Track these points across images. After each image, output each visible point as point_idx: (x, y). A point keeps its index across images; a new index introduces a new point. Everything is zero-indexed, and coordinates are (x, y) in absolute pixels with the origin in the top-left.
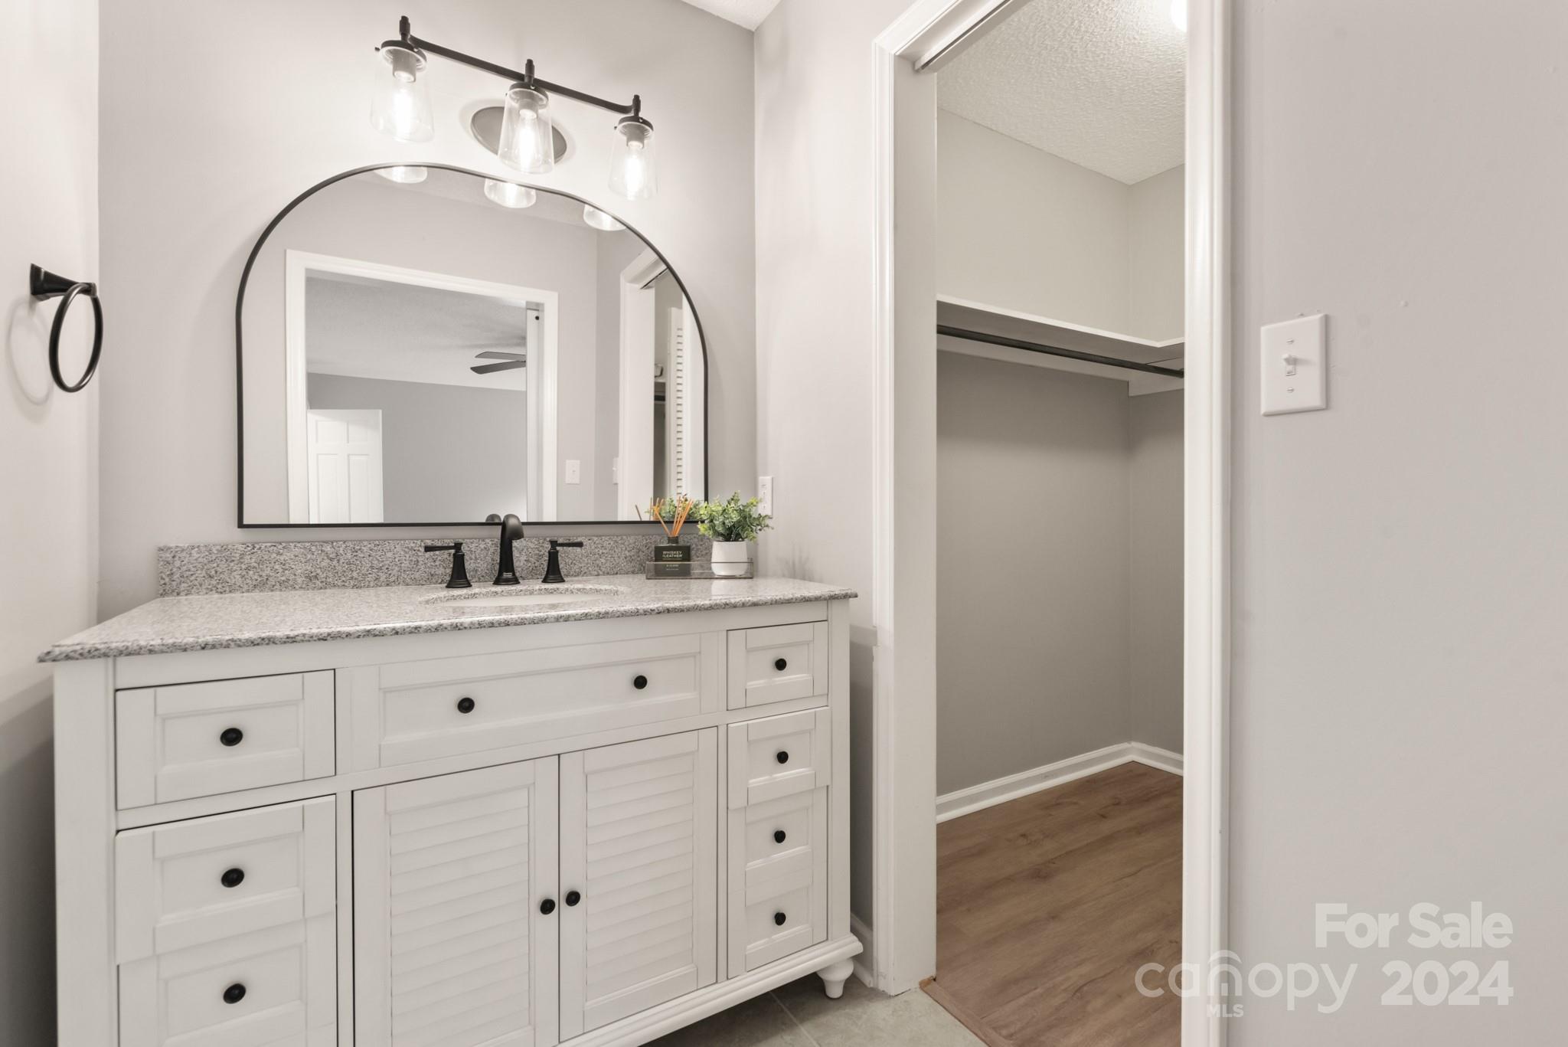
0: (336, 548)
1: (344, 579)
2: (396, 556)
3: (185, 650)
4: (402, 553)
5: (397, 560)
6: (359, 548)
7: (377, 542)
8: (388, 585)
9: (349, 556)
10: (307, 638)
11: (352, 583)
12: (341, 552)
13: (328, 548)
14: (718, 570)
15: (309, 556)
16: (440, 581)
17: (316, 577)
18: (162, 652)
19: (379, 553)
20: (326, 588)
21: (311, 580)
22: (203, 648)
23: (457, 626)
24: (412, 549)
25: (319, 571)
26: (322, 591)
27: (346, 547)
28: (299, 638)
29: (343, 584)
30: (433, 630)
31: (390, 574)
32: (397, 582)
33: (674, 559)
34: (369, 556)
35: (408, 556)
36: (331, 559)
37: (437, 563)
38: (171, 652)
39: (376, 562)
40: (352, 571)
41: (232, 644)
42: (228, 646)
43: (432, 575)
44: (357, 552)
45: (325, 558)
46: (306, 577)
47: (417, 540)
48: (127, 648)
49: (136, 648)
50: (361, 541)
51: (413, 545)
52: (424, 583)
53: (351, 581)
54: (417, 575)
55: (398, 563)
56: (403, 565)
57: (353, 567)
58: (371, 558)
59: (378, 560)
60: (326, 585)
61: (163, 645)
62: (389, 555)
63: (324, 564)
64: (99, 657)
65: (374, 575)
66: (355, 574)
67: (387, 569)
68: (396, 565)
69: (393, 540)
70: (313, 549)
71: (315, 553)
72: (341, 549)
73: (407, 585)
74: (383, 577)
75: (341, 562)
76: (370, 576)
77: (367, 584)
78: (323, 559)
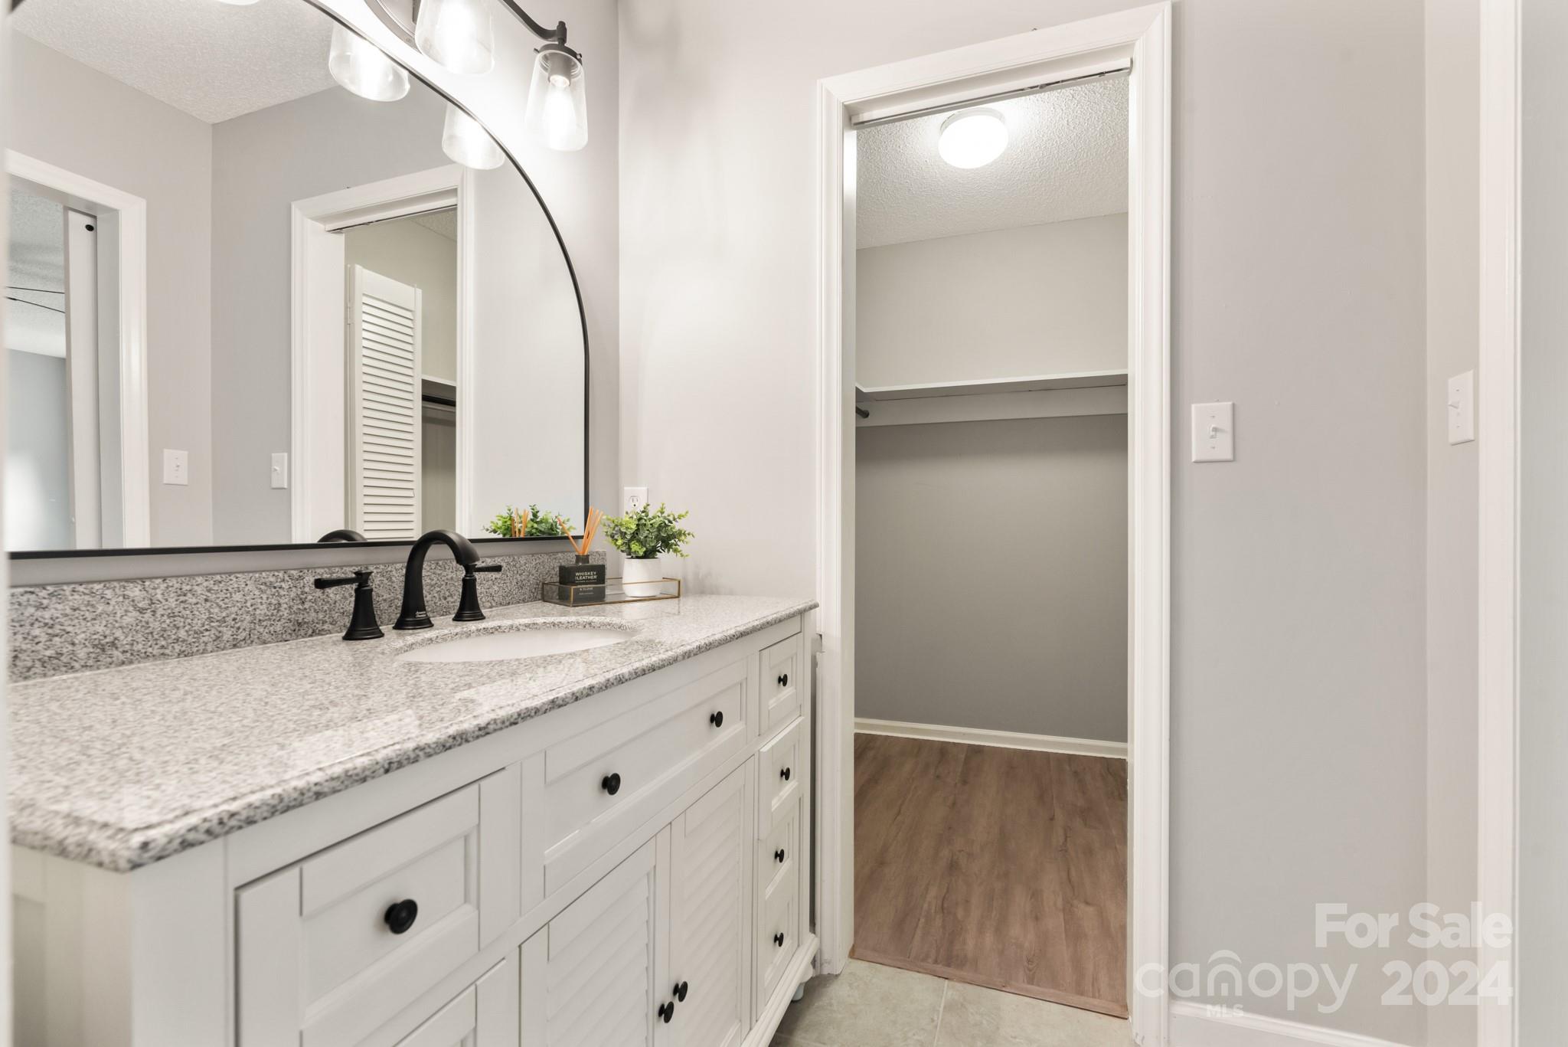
0: (151, 591)
1: (163, 643)
2: (248, 598)
3: (364, 780)
4: (257, 592)
5: (248, 604)
6: (189, 588)
7: (218, 577)
8: (235, 646)
9: (172, 602)
10: (500, 725)
11: (177, 648)
12: (159, 596)
13: (135, 591)
14: (632, 591)
15: (100, 608)
16: (310, 632)
17: (113, 644)
18: (335, 791)
19: (222, 595)
20: (131, 662)
21: (103, 650)
22: (387, 771)
23: (621, 680)
24: (271, 585)
25: (118, 633)
26: (124, 667)
27: (167, 587)
28: (491, 727)
29: (162, 651)
30: (604, 688)
31: (239, 628)
32: (248, 641)
33: (587, 582)
34: (206, 600)
35: (264, 596)
36: (142, 611)
37: (307, 605)
38: (347, 787)
39: (216, 610)
40: (178, 628)
41: (421, 754)
42: (416, 760)
43: (299, 624)
44: (185, 595)
45: (131, 609)
46: (94, 646)
47: (277, 571)
48: (281, 798)
49: (295, 795)
50: (192, 576)
51: (272, 579)
52: (288, 637)
53: (176, 646)
54: (278, 627)
55: (251, 609)
56: (258, 612)
57: (179, 622)
58: (208, 604)
59: (220, 607)
60: (132, 657)
61: (332, 779)
62: (237, 597)
63: (127, 620)
64: (240, 828)
65: (213, 631)
66: (182, 634)
67: (234, 619)
68: (248, 612)
69: (243, 572)
70: (109, 593)
71: (113, 602)
72: (159, 592)
73: (265, 642)
74: (227, 634)
75: (158, 615)
76: (207, 633)
77: (202, 647)
78: (126, 611)
